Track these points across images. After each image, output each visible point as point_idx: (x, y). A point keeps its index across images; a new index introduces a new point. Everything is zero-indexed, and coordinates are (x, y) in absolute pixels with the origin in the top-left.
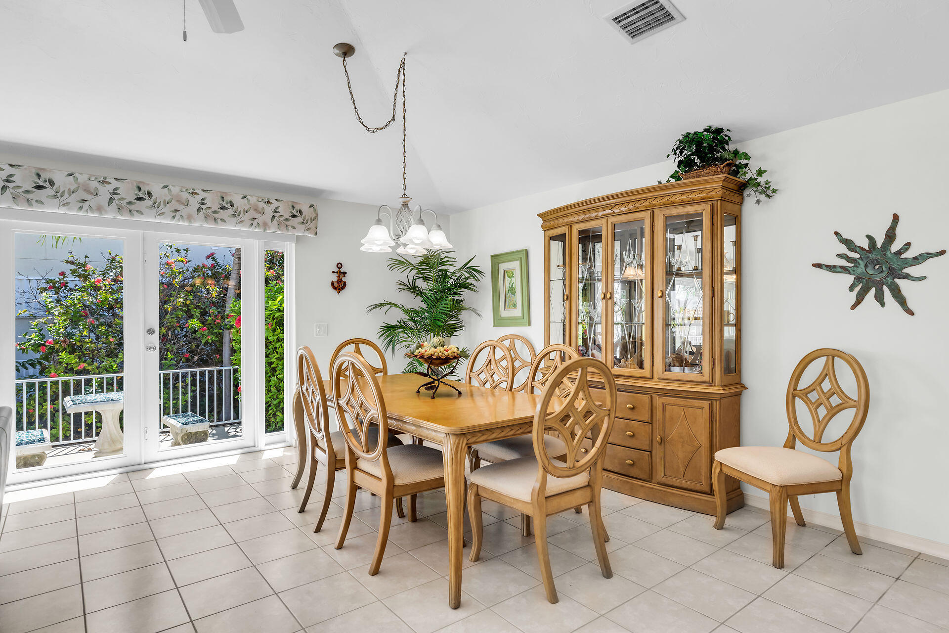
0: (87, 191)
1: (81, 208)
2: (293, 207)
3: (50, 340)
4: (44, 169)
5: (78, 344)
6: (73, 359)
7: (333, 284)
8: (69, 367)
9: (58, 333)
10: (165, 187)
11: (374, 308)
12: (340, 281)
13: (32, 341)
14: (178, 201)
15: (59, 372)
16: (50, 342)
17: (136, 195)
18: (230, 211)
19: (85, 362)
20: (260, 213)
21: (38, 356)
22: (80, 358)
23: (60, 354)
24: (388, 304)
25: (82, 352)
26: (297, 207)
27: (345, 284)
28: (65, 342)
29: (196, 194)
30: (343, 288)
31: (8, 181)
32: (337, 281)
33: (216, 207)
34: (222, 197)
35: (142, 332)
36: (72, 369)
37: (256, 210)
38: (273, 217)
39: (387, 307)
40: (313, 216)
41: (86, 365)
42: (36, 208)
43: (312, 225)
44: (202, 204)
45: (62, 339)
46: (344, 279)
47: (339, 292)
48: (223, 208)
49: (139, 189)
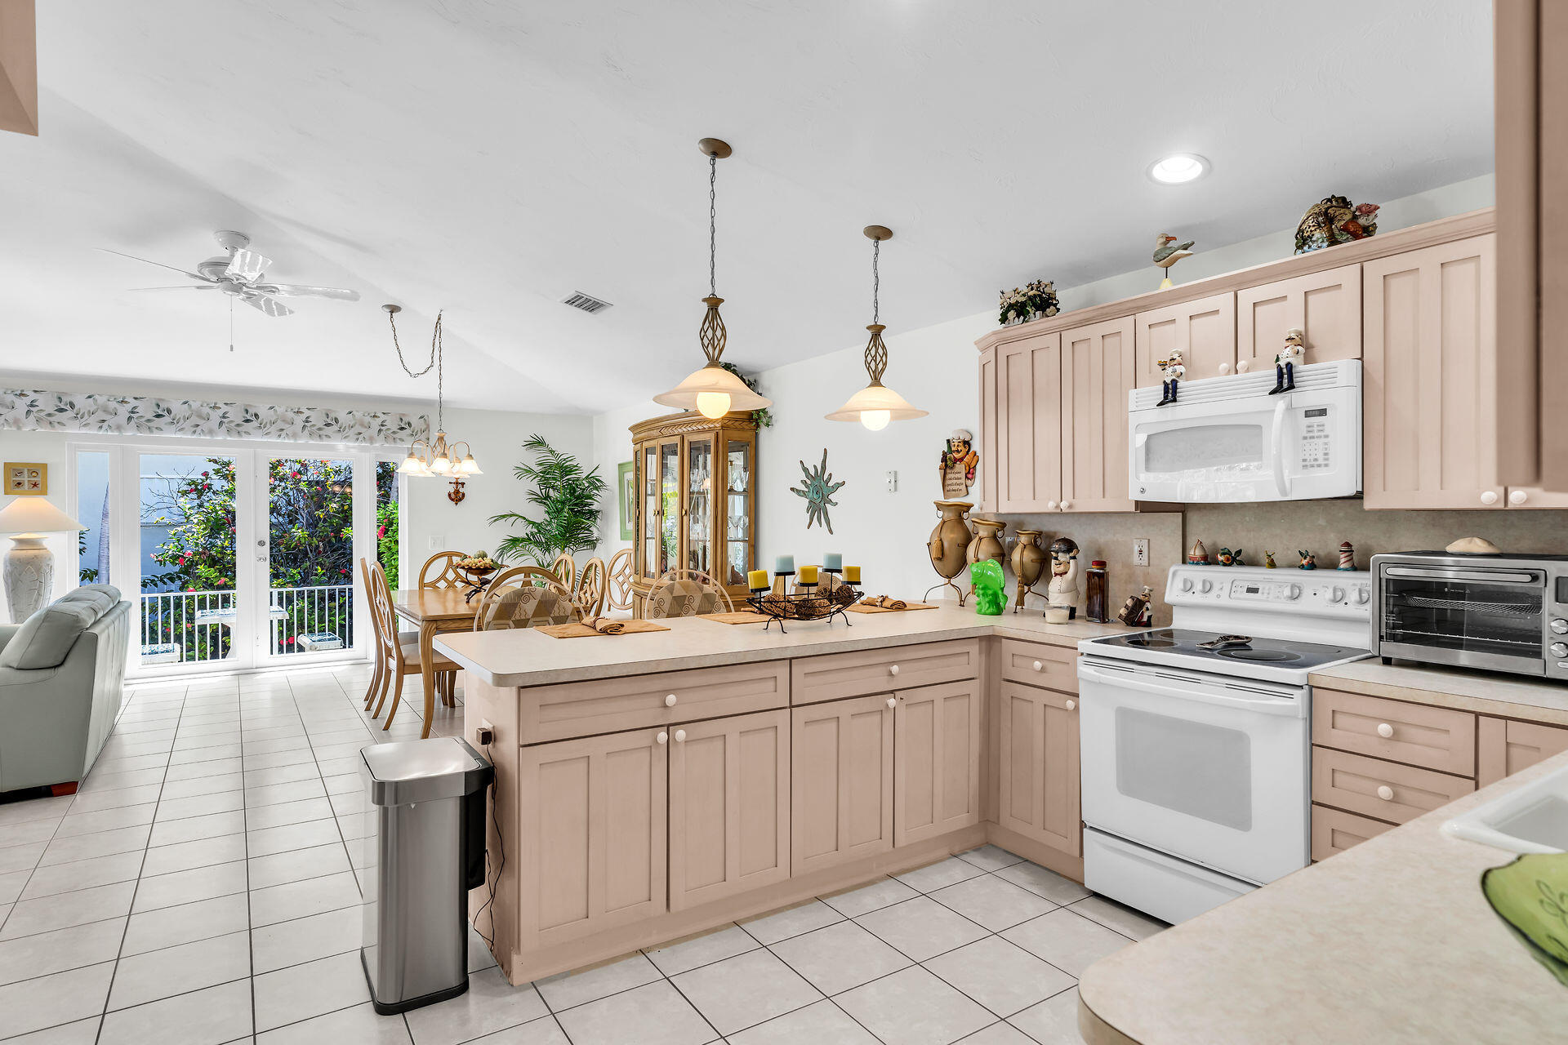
0: (200, 416)
1: (194, 432)
2: (401, 419)
3: (189, 551)
4: (163, 400)
5: (219, 555)
6: (212, 573)
7: (449, 495)
8: (209, 582)
9: (197, 544)
10: (271, 408)
11: (495, 521)
12: (457, 492)
13: (170, 552)
14: (284, 421)
15: (197, 587)
16: (189, 554)
17: (244, 417)
18: (335, 427)
19: (226, 576)
20: (366, 427)
21: (177, 568)
22: (220, 572)
23: (199, 567)
24: (514, 515)
25: (224, 566)
26: (406, 419)
27: (463, 495)
28: (205, 553)
29: (301, 412)
30: (460, 500)
31: (133, 412)
32: (454, 493)
33: (321, 424)
34: (327, 415)
35: (253, 543)
36: (212, 585)
37: (362, 425)
38: (380, 431)
39: (514, 518)
40: (423, 428)
41: (227, 580)
42: (156, 434)
43: (423, 437)
44: (307, 422)
45: (201, 550)
46: (461, 490)
47: (457, 504)
48: (328, 425)
49: (247, 411)
